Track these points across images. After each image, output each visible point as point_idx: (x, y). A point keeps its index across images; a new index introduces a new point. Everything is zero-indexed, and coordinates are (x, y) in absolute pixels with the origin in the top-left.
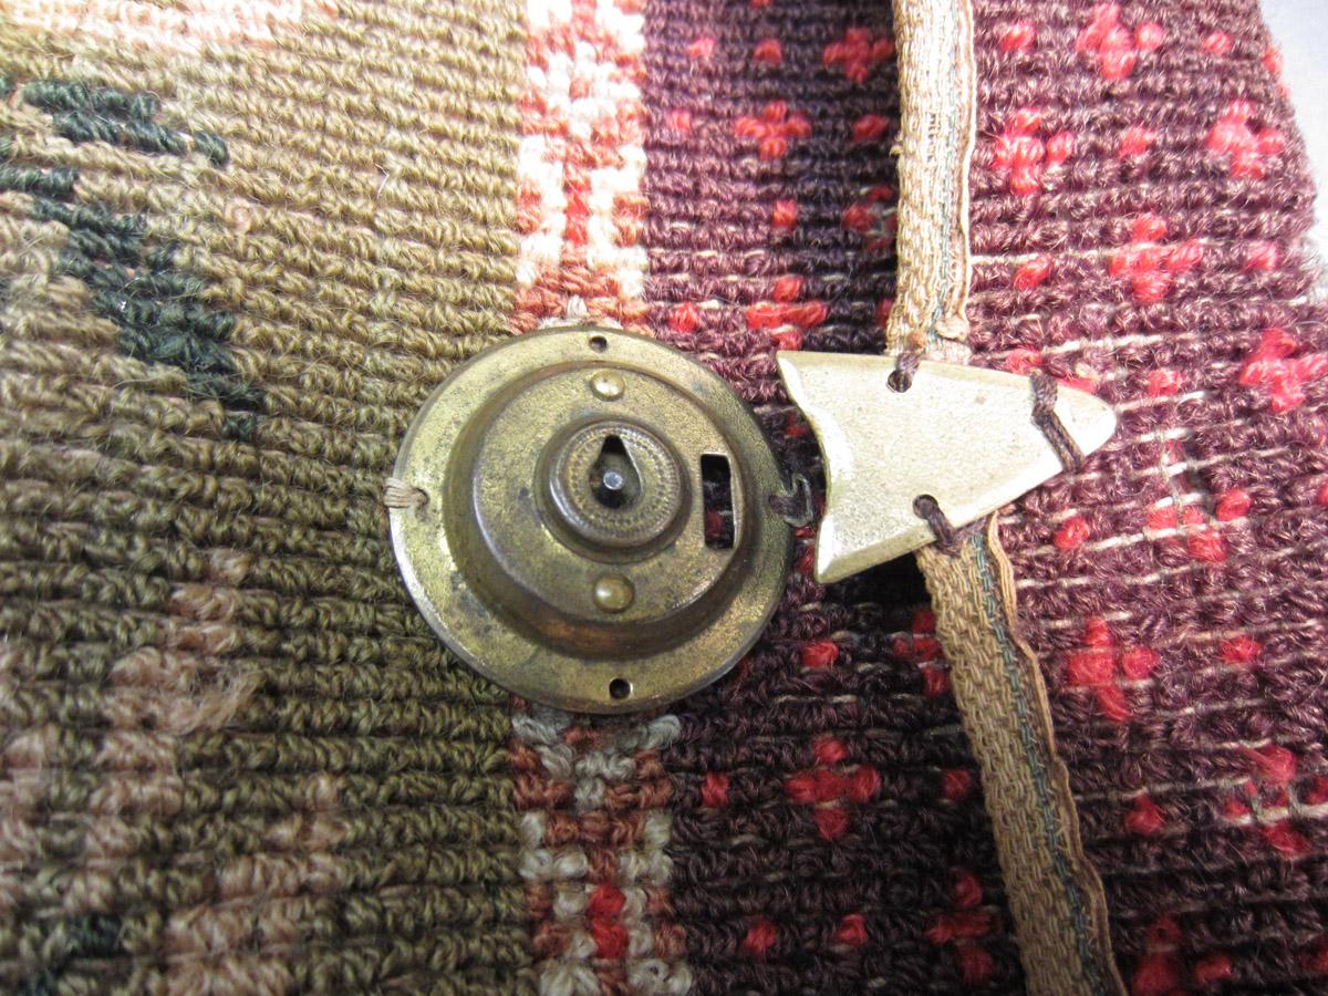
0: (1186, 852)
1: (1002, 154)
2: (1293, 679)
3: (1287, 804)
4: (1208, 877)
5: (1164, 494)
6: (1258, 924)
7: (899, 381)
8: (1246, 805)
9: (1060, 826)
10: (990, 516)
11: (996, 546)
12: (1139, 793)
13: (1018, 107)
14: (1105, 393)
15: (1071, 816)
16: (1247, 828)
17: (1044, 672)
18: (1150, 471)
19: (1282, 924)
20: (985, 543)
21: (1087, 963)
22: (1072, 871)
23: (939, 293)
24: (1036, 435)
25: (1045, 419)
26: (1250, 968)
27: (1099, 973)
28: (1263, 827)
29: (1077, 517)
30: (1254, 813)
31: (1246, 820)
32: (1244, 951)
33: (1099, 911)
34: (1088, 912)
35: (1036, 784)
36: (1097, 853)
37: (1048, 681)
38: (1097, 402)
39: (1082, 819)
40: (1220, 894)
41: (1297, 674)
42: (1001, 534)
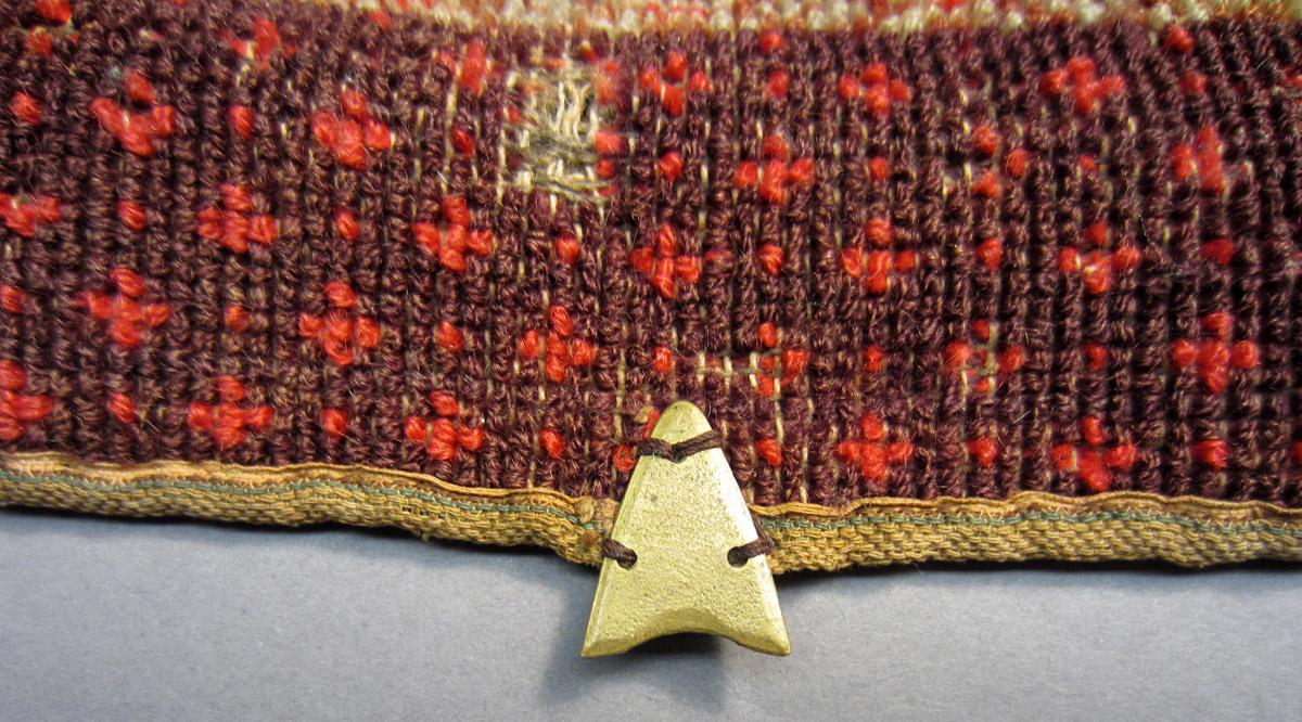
0: (1012, 427)
1: (447, 455)
2: (903, 331)
3: (985, 353)
4: (1030, 418)
5: (746, 380)
6: (1066, 391)
7: (629, 559)
8: (982, 379)
9: (986, 514)
10: (752, 511)
11: (774, 511)
12: (965, 450)
13: (402, 435)
14: (662, 406)
15: (978, 503)
16: (998, 383)
17: (873, 496)
18: (727, 383)
19: (1067, 375)
20: (769, 518)
21: (1080, 520)
22: (1016, 512)
23: (557, 516)
24: (690, 461)
25: (679, 452)
26: (1097, 405)
27: (1087, 511)
28: (999, 372)
29: (755, 446)
30: (989, 375)
31: (992, 381)
32: (1083, 406)
33: (1045, 498)
34: (1046, 508)
35: (953, 523)
36: (1007, 489)
37: (880, 495)
38: (669, 413)
39: (982, 495)
40: (1042, 414)
41: (899, 327)
42: (763, 505)
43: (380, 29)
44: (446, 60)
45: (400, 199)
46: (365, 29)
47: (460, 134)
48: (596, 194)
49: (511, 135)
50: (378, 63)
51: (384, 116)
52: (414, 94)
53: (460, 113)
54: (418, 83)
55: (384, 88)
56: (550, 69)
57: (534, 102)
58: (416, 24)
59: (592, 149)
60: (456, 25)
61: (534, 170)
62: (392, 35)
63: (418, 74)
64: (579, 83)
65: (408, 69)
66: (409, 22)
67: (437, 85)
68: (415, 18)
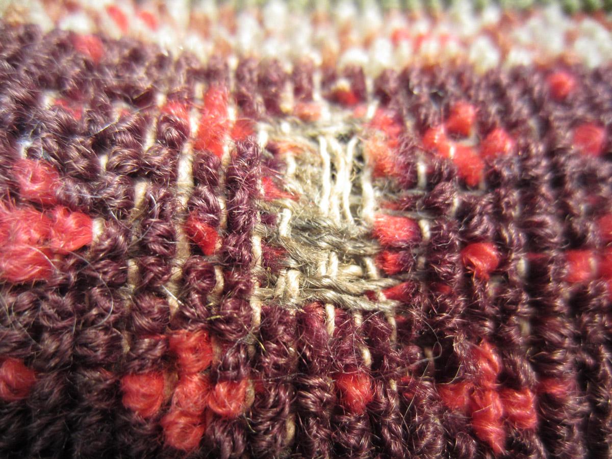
43: (86, 62)
44: (176, 112)
45: (102, 337)
46: (65, 62)
47: (199, 226)
48: (382, 297)
49: (268, 220)
50: (78, 115)
51: (82, 200)
52: (130, 165)
53: (197, 194)
54: (137, 145)
55: (84, 155)
56: (306, 120)
57: (292, 167)
58: (136, 56)
59: (370, 236)
60: (187, 57)
61: (303, 270)
62: (101, 71)
63: (137, 131)
64: (344, 139)
65: (124, 126)
66: (126, 52)
67: (165, 151)
68: (135, 45)
